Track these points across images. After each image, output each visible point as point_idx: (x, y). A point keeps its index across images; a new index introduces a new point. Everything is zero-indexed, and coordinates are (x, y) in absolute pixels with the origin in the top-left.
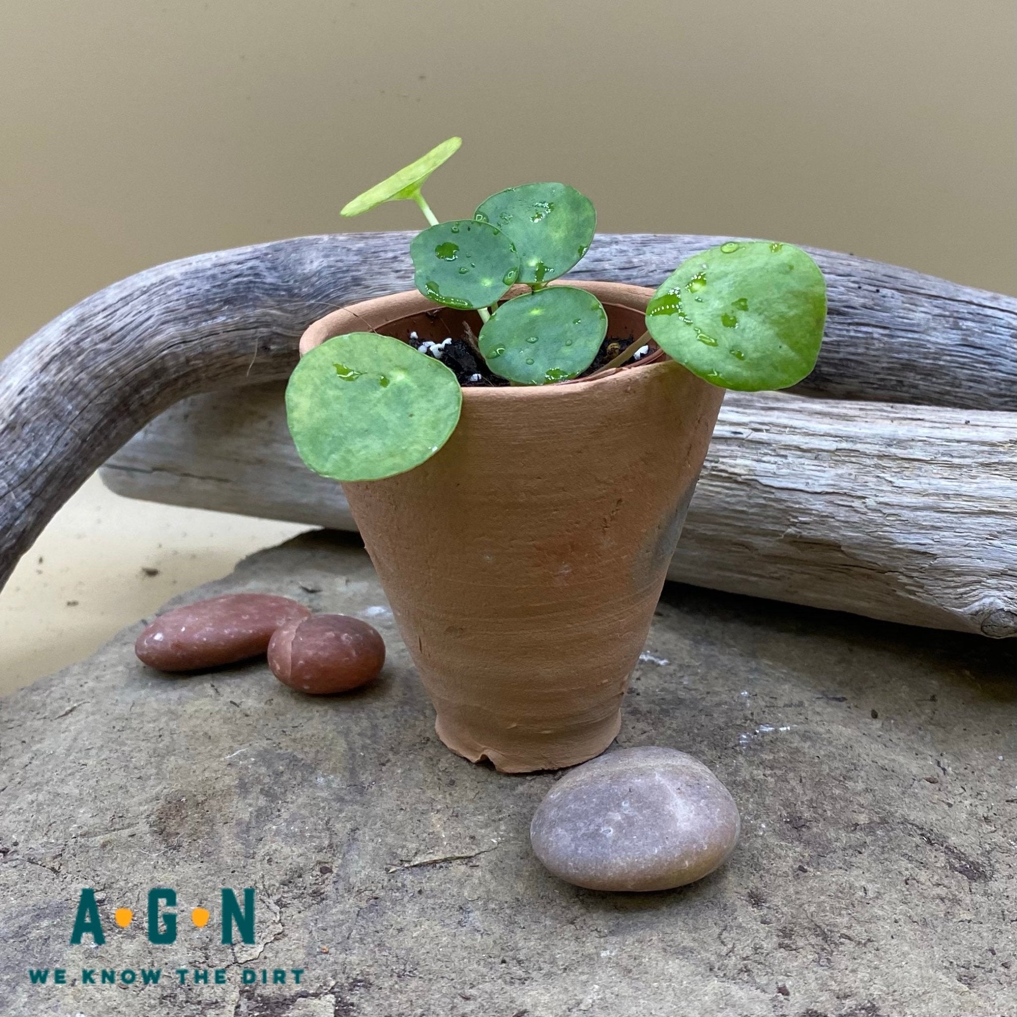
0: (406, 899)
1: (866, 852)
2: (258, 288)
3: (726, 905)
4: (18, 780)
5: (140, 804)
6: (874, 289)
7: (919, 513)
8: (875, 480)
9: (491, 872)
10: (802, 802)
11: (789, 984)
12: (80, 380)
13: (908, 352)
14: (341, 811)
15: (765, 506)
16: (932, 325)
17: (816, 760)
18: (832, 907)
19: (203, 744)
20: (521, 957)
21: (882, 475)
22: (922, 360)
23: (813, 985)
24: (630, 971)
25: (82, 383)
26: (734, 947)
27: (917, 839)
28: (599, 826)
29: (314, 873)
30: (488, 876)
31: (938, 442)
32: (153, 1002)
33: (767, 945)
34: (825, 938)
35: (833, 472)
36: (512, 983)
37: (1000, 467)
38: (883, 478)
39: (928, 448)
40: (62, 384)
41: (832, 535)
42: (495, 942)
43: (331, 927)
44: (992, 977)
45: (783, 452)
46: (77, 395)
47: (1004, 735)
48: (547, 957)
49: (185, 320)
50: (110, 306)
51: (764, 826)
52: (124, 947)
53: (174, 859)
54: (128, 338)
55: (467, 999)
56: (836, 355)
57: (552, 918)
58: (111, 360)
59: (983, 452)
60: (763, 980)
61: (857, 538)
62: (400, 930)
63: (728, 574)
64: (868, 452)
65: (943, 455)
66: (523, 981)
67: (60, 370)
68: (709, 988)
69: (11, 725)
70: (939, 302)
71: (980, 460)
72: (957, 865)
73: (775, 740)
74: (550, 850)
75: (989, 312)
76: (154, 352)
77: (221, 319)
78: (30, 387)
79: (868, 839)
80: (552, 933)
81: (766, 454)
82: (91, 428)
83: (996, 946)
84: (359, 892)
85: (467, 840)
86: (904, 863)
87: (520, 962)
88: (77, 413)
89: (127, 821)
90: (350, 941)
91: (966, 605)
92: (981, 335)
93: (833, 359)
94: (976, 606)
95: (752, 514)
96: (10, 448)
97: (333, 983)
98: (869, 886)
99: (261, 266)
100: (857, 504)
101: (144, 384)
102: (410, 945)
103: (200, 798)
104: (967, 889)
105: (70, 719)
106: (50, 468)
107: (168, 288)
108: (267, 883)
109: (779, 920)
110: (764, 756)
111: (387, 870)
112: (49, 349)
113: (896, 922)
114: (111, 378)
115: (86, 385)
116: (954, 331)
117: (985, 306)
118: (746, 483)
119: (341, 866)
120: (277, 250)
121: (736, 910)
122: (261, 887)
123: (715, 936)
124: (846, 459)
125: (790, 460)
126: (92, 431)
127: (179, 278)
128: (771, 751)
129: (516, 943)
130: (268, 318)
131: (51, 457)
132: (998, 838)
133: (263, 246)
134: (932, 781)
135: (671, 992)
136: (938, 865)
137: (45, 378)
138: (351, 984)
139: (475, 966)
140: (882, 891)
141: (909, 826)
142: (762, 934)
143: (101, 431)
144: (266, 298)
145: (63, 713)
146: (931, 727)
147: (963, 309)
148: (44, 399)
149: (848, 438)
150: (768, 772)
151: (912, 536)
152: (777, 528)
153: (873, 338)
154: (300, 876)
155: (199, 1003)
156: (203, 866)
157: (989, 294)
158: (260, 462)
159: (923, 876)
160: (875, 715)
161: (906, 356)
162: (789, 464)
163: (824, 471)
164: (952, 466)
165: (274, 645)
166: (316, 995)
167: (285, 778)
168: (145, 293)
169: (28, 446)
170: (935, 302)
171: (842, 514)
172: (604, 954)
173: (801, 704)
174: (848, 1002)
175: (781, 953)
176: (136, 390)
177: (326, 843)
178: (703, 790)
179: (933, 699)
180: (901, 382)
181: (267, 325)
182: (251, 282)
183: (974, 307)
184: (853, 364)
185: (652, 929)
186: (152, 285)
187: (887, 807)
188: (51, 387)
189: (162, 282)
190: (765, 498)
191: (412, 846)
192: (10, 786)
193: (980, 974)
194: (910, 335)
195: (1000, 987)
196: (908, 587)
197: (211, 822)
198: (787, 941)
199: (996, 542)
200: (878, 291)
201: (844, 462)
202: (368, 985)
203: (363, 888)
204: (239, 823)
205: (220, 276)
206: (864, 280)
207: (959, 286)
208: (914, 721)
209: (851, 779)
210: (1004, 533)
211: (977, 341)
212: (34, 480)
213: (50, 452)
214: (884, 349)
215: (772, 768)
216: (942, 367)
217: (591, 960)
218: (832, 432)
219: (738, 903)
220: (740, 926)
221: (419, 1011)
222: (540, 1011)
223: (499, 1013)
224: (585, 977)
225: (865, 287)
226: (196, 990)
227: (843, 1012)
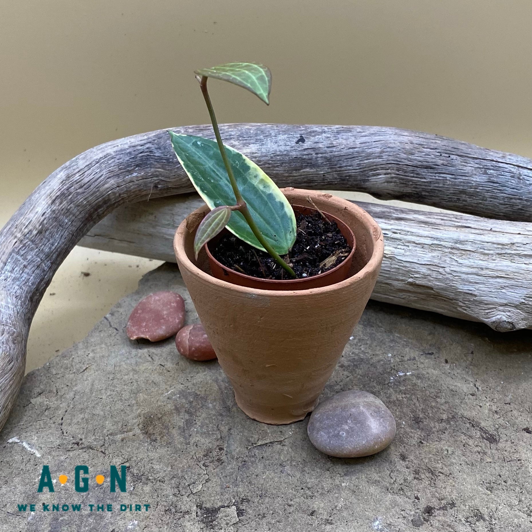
0: (257, 461)
1: (447, 432)
2: (152, 158)
3: (391, 461)
4: (72, 406)
5: (133, 419)
6: (448, 155)
7: (469, 276)
8: (449, 259)
9: (291, 448)
10: (419, 410)
11: (419, 495)
12: (71, 208)
13: (463, 186)
14: (222, 421)
15: (399, 269)
16: (474, 172)
17: (424, 389)
18: (434, 459)
19: (153, 387)
20: (309, 486)
21: (453, 257)
22: (469, 189)
23: (429, 495)
24: (355, 492)
25: (71, 209)
26: (396, 480)
27: (468, 425)
28: (339, 432)
29: (216, 451)
30: (290, 450)
31: (479, 242)
32: (162, 513)
33: (410, 478)
34: (433, 474)
35: (430, 255)
36: (307, 498)
37: (506, 255)
38: (453, 259)
39: (474, 245)
40: (62, 210)
41: (429, 283)
42: (297, 480)
43: (229, 475)
44: (500, 487)
45: (407, 244)
46: (70, 215)
47: (503, 371)
48: (320, 486)
49: (118, 176)
50: (81, 170)
51: (404, 423)
52: (144, 488)
53: (155, 446)
54: (92, 187)
55: (290, 506)
56: (429, 188)
57: (320, 469)
58: (85, 197)
59: (498, 248)
60: (409, 494)
61: (441, 285)
64: (446, 246)
65: (480, 248)
66: (312, 497)
67: (61, 203)
68: (387, 498)
69: (59, 376)
70: (478, 161)
71: (497, 252)
72: (485, 437)
73: (406, 379)
74: (318, 441)
75: (501, 165)
76: (104, 193)
77: (135, 174)
78: (47, 212)
79: (448, 426)
80: (320, 475)
81: (399, 245)
82: (76, 229)
83: (501, 473)
84: (237, 459)
85: (279, 433)
86: (463, 437)
87: (309, 488)
88: (70, 223)
89: (129, 428)
90: (238, 482)
91: (489, 318)
92: (497, 177)
93: (428, 189)
94: (494, 319)
95: (392, 272)
96: (40, 242)
97: (234, 501)
98: (449, 449)
99: (153, 147)
100: (441, 270)
101: (100, 207)
102: (262, 483)
103: (159, 416)
104: (489, 448)
105: (87, 373)
106: (59, 250)
107: (109, 160)
108: (197, 456)
109: (413, 466)
110: (402, 388)
111: (247, 448)
114: (85, 206)
115: (73, 210)
116: (485, 175)
117: (499, 162)
118: (390, 258)
119: (227, 447)
120: (159, 137)
121: (396, 463)
122: (195, 458)
123: (388, 475)
124: (436, 248)
125: (410, 248)
126: (77, 230)
127: (114, 154)
128: (404, 385)
129: (306, 480)
130: (157, 173)
131: (59, 245)
132: (501, 421)
133: (152, 135)
134: (473, 395)
135: (372, 500)
136: (477, 436)
137: (54, 207)
138: (241, 501)
139: (291, 491)
140: (454, 451)
141: (465, 419)
142: (407, 474)
143: (80, 230)
144: (156, 163)
145: (82, 370)
146: (471, 367)
147: (489, 164)
148: (54, 218)
149: (437, 239)
150: (404, 396)
151: (466, 286)
152: (404, 278)
153: (447, 180)
154: (211, 452)
155: (181, 512)
156: (169, 449)
160: (446, 362)
161: (461, 187)
162: (410, 249)
163: (426, 254)
164: (484, 254)
165: (179, 340)
166: (228, 507)
167: (194, 404)
168: (98, 163)
169: (49, 241)
170: (476, 161)
171: (434, 275)
172: (343, 485)
173: (414, 359)
174: (443, 502)
175: (416, 481)
176: (96, 210)
177: (219, 436)
178: (381, 414)
179: (472, 353)
180: (459, 199)
181: (157, 176)
182: (148, 155)
183: (494, 162)
184: (437, 191)
185: (362, 473)
186: (101, 158)
187: (455, 411)
188: (57, 212)
189: (105, 157)
190: (399, 265)
191: (256, 437)
192: (69, 410)
193: (495, 486)
194: (464, 178)
195: (503, 491)
196: (463, 307)
197: (167, 427)
198: (417, 476)
199: (503, 291)
200: (449, 157)
201: (435, 250)
202: (248, 501)
203: (238, 457)
204: (180, 428)
205: (133, 153)
206: (443, 151)
208: (464, 364)
209: (439, 397)
210: (507, 286)
211: (495, 180)
212: (52, 256)
213: (59, 243)
214: (452, 185)
215: (405, 394)
216: (478, 192)
217: (338, 487)
218: (430, 235)
219: (396, 460)
220: (398, 470)
221: (271, 512)
222: (321, 511)
223: (304, 512)
224: (336, 495)
225: (443, 155)
226: (179, 507)
227: (441, 506)
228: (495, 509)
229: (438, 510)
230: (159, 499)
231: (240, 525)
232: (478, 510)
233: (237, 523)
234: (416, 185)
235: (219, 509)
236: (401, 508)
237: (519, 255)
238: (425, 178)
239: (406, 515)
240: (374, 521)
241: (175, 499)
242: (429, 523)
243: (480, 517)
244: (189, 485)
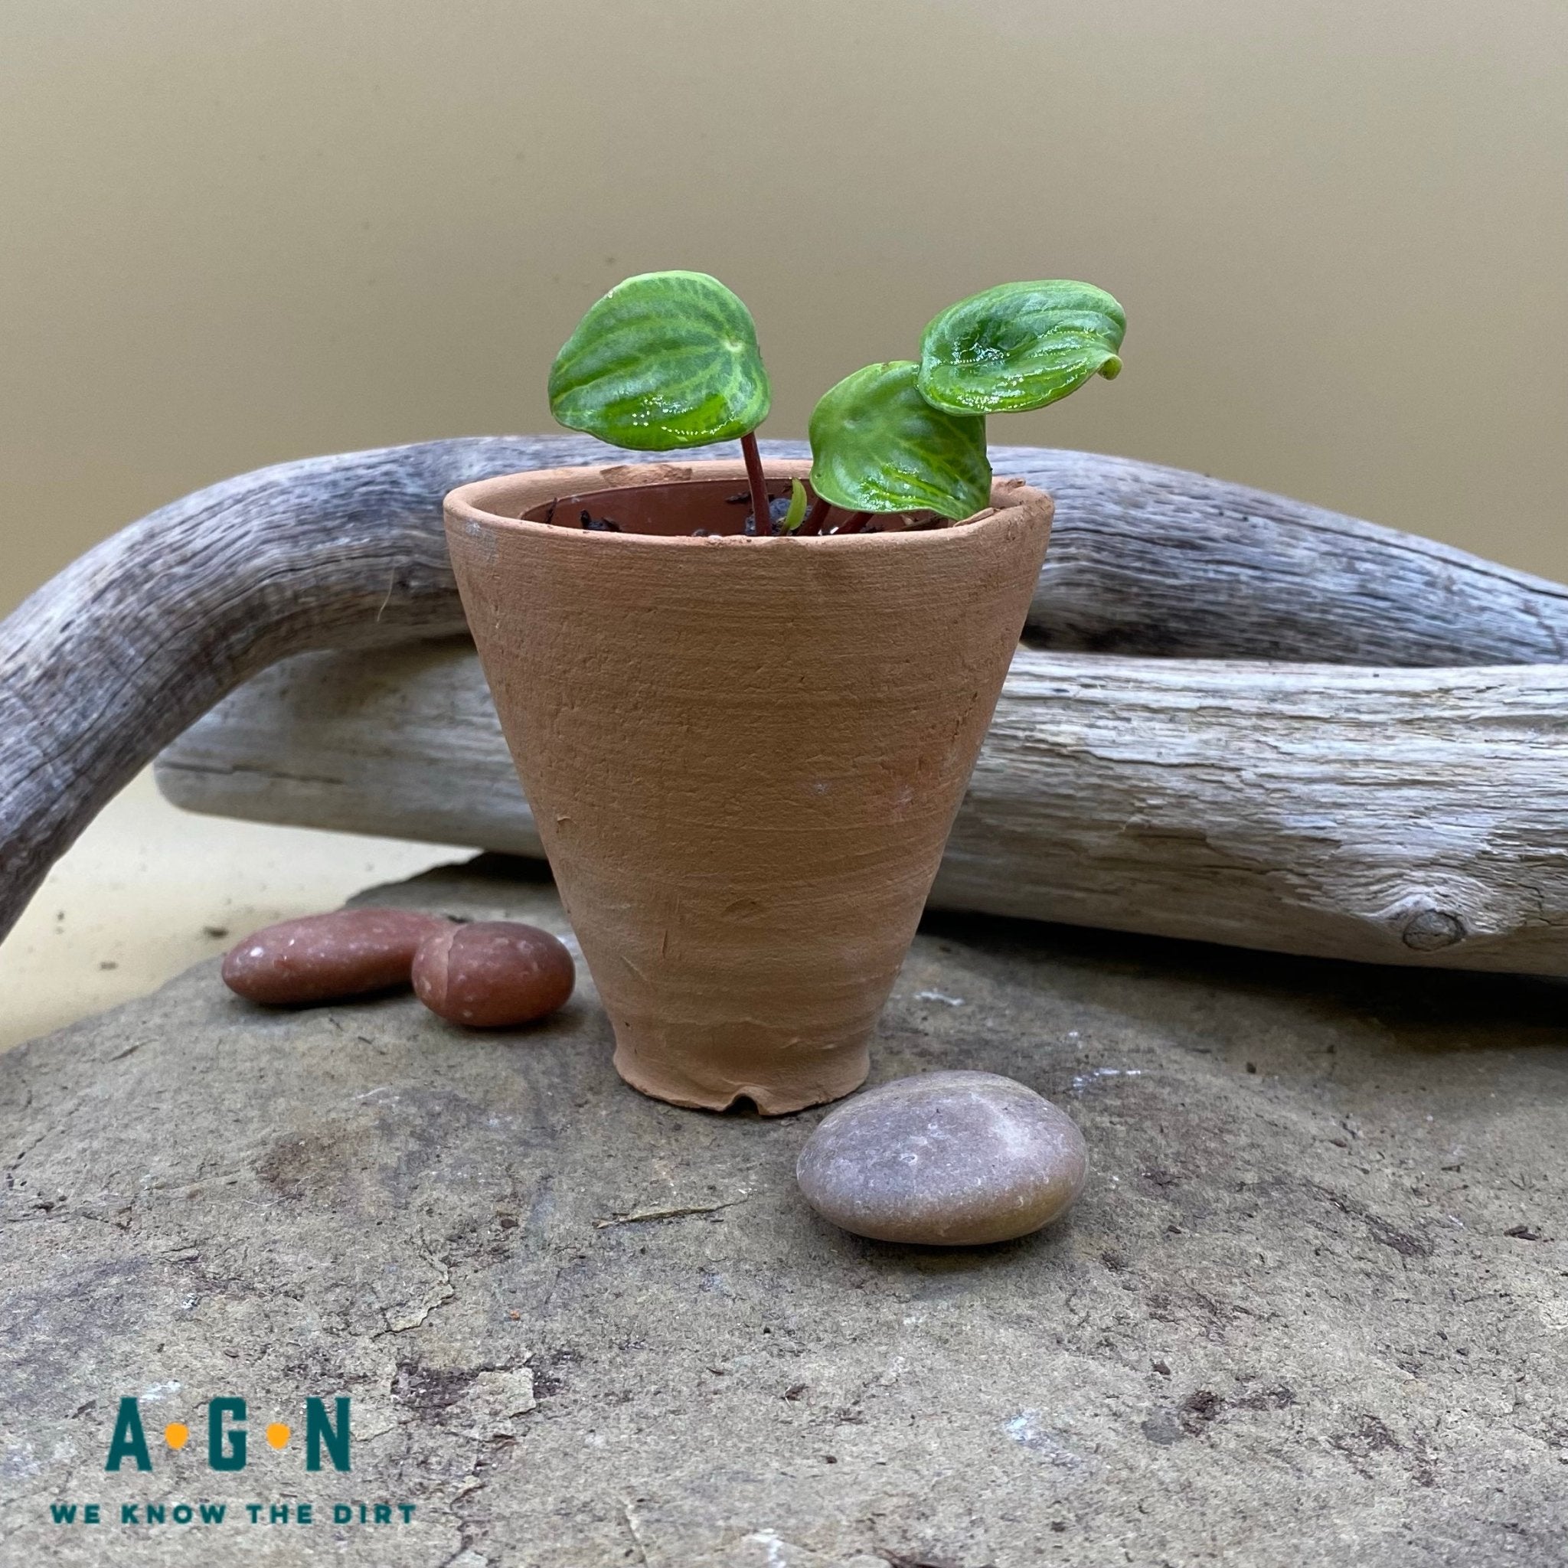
0: (624, 1259)
1: (1258, 1217)
2: (396, 500)
3: (1072, 1266)
4: (61, 1128)
5: (240, 1150)
6: (1240, 516)
7: (1316, 787)
8: (1253, 745)
9: (741, 1228)
10: (1166, 1155)
11: (1168, 1361)
12: (148, 615)
13: (1287, 602)
14: (526, 1155)
15: (1100, 786)
16: (1319, 565)
17: (1181, 1108)
18: (1218, 1275)
19: (323, 1084)
20: (791, 1326)
21: (1263, 739)
22: (1305, 614)
23: (1202, 1363)
24: (946, 1341)
25: (150, 619)
26: (1088, 1315)
27: (1327, 1205)
28: (898, 1152)
29: (493, 1227)
30: (737, 1233)
31: (1340, 694)
32: (274, 1374)
33: (1135, 1314)
34: (1213, 1310)
35: (1195, 737)
36: (780, 1356)
37: (1426, 724)
38: (1266, 743)
39: (1326, 702)
40: (123, 619)
41: (1195, 822)
42: (753, 1308)
43: (522, 1290)
44: (1445, 1365)
45: (1125, 714)
46: (143, 635)
47: (1432, 1092)
48: (828, 1324)
49: (294, 539)
50: (191, 518)
51: (1116, 1179)
52: (229, 1308)
53: (293, 1210)
54: (215, 561)
55: (719, 1373)
57: (830, 1281)
58: (190, 590)
59: (1402, 705)
60: (1133, 1356)
61: (1228, 824)
62: (618, 1295)
63: (1043, 890)
64: (1243, 709)
65: (1347, 710)
66: (797, 1354)
67: (119, 601)
68: (1059, 1362)
69: (44, 1070)
70: (1328, 536)
71: (1398, 716)
72: (1384, 1237)
73: (1120, 1086)
74: (828, 1187)
75: (1395, 552)
76: (250, 581)
77: (344, 541)
78: (78, 622)
79: (1261, 1201)
80: (832, 1298)
81: (1101, 718)
82: (160, 684)
83: (1446, 1330)
84: (558, 1250)
85: (705, 1191)
86: (1311, 1230)
87: (789, 1332)
88: (142, 660)
89: (224, 1169)
90: (550, 1307)
91: (1383, 907)
92: (1383, 582)
93: (1185, 610)
94: (1396, 907)
95: (1082, 799)
96: (47, 703)
97: (528, 1355)
98: (1268, 1254)
99: (401, 472)
100: (1229, 778)
101: (234, 625)
102: (633, 1312)
103: (326, 1141)
104: (1400, 1266)
105: (129, 1060)
106: (102, 735)
107: (271, 496)
108: (427, 1238)
109: (1147, 1287)
110: (1108, 1102)
111: (595, 1225)
112: (104, 574)
113: (1308, 1295)
114: (189, 615)
115: (155, 623)
116: (1349, 575)
117: (1389, 544)
118: (1074, 756)
119: (529, 1220)
120: (422, 452)
121: (1087, 1272)
122: (420, 1243)
123: (1061, 1302)
124: (1213, 720)
125: (1135, 723)
126: (162, 688)
127: (287, 484)
128: (1117, 1096)
129: (783, 1310)
130: (408, 542)
131: (103, 721)
132: (1434, 1212)
133: (402, 449)
134: (1340, 1145)
135: (1005, 1365)
136: (1358, 1235)
137: (98, 610)
138: (553, 1357)
139: (727, 1336)
140: (1285, 1260)
141: (1315, 1189)
142: (1127, 1302)
143: (173, 689)
144: (406, 514)
145: (117, 1054)
146: (1329, 1085)
147: (1361, 546)
148: (97, 638)
149: (1215, 693)
150: (1116, 1119)
151: (1306, 818)
152: (1115, 816)
153: (1239, 582)
154: (473, 1231)
155: (341, 1376)
156: (338, 1216)
157: (1393, 531)
158: (387, 752)
159: (1339, 1247)
160: (1252, 1070)
161: (1282, 607)
162: (1133, 729)
163: (1183, 737)
164: (1359, 725)
165: (422, 957)
166: (505, 1368)
167: (442, 1120)
168: (239, 501)
169: (73, 702)
170: (1323, 536)
171: (1208, 792)
172: (907, 1321)
173: (1151, 1051)
174: (1250, 1384)
175: (1154, 1324)
176: (223, 634)
177: (508, 1191)
178: (1039, 1111)
179: (1331, 1050)
180: (1276, 644)
181: (408, 551)
182: (385, 492)
183: (1373, 544)
184: (1211, 618)
185: (972, 1292)
186: (249, 492)
187: (1283, 1167)
188: (106, 623)
189: (263, 489)
190: (1100, 776)
191: (630, 1196)
192: (50, 1136)
193: (1428, 1361)
194: (1289, 578)
195: (1457, 1376)
196: (1300, 890)
197: (345, 1167)
198: (1160, 1312)
199: (1423, 821)
200: (1245, 519)
201: (1210, 725)
202: (578, 1358)
203: (563, 1245)
204: (383, 1168)
205: (343, 483)
206: (1226, 505)
207: (1353, 519)
208: (1306, 1078)
209: (1230, 1132)
210: (1434, 808)
211: (1380, 589)
212: (79, 750)
213: (102, 715)
214: (1254, 597)
215: (1120, 1115)
216: (1332, 623)
217: (891, 1329)
218: (1194, 685)
219: (1090, 1264)
220: (1094, 1291)
221: (653, 1388)
222: (824, 1386)
223: (767, 1389)
224: (883, 1348)
225: (1228, 513)
226: (335, 1361)
227: (1246, 1396)
228: (1433, 1422)
229: (1234, 1405)
230: (273, 1337)
231: (539, 1417)
232: (1374, 1418)
233: (528, 1413)
234: (1152, 596)
235: (474, 1375)
236: (1103, 1390)
237: (1467, 722)
238: (1175, 576)
239: (1123, 1408)
240: (1009, 1418)
241: (326, 1341)
242: (1202, 1437)
243: (1382, 1438)
244: (383, 1310)
